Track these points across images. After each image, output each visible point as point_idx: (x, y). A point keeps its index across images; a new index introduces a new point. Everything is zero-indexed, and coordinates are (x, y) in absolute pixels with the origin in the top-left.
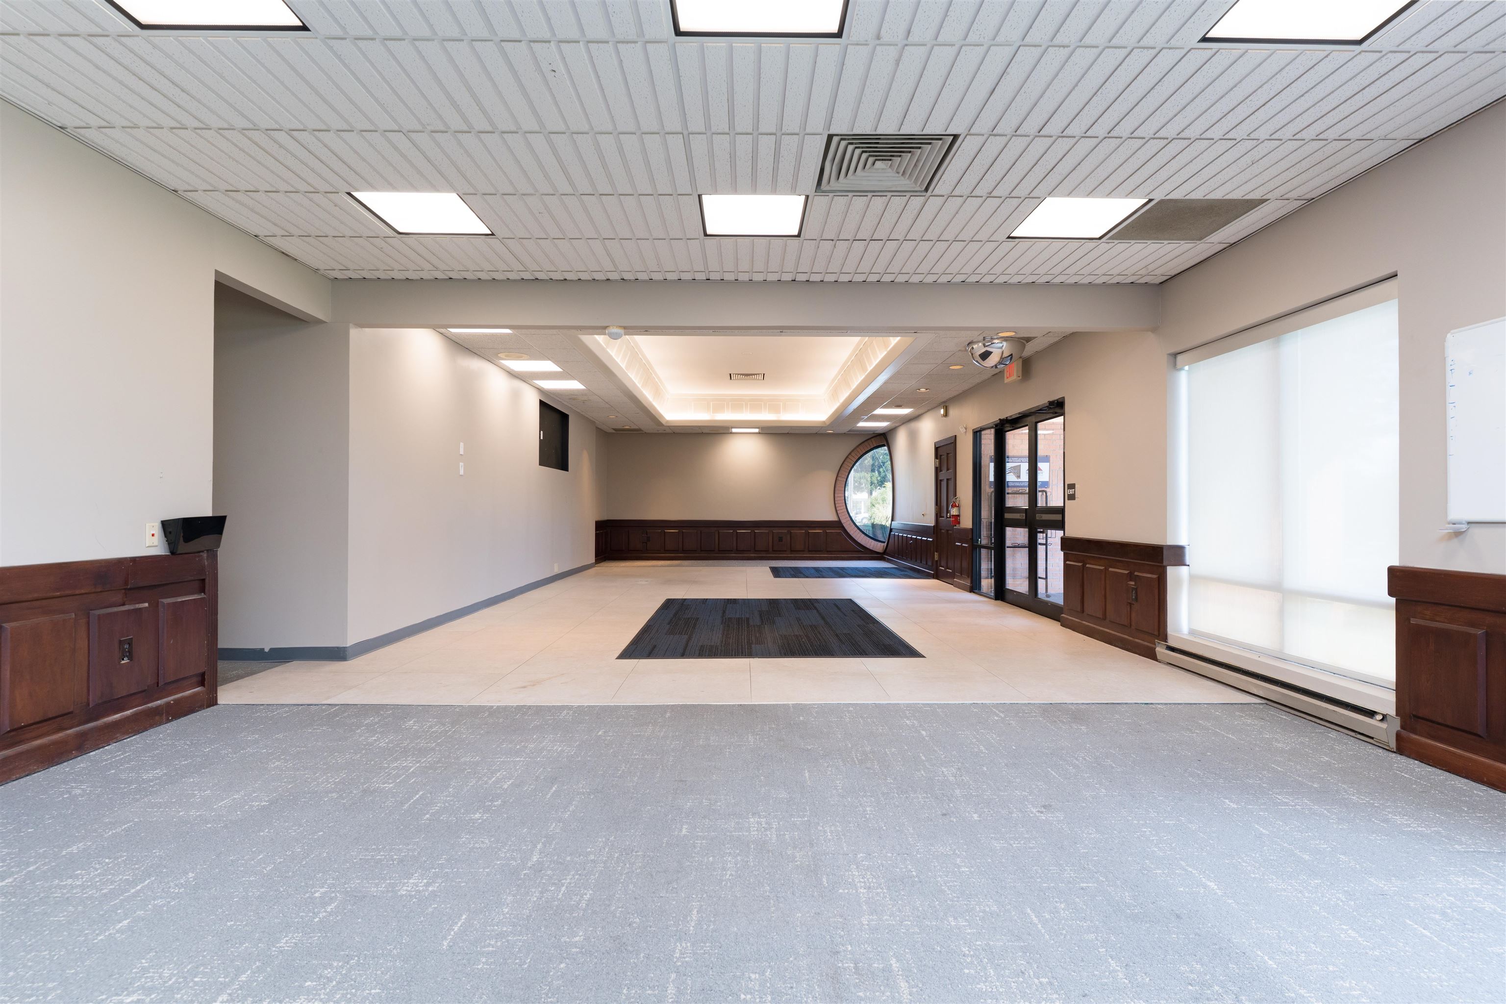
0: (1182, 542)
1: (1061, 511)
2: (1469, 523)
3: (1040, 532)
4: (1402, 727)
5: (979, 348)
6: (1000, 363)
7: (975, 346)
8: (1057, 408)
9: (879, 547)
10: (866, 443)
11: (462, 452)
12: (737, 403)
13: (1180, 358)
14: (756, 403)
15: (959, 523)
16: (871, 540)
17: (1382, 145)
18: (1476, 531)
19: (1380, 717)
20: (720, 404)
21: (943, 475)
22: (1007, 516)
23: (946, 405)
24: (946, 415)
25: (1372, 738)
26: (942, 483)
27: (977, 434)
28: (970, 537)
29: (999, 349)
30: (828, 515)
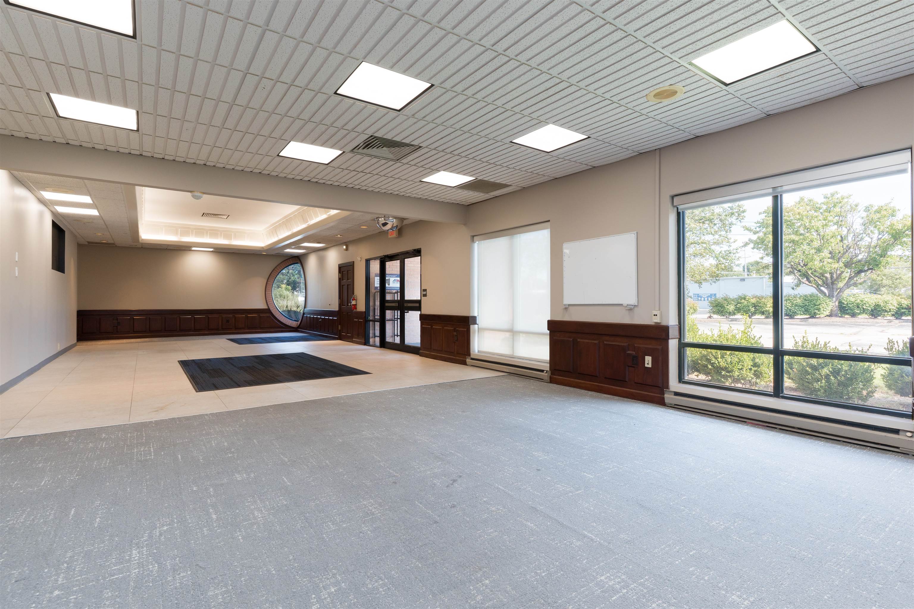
0: (476, 315)
1: (419, 302)
2: (569, 305)
3: (406, 312)
4: (551, 374)
5: (382, 221)
6: (391, 229)
7: (380, 219)
8: (417, 253)
9: (294, 324)
10: (286, 261)
11: (17, 260)
12: (200, 231)
13: (475, 238)
14: (214, 232)
15: (356, 309)
16: (289, 320)
17: (547, 177)
18: (571, 308)
19: (545, 372)
20: (186, 230)
21: (344, 282)
22: (387, 304)
23: (347, 244)
24: (347, 249)
25: (543, 379)
26: (344, 287)
27: (368, 261)
28: (364, 316)
29: (392, 223)
30: (261, 305)
